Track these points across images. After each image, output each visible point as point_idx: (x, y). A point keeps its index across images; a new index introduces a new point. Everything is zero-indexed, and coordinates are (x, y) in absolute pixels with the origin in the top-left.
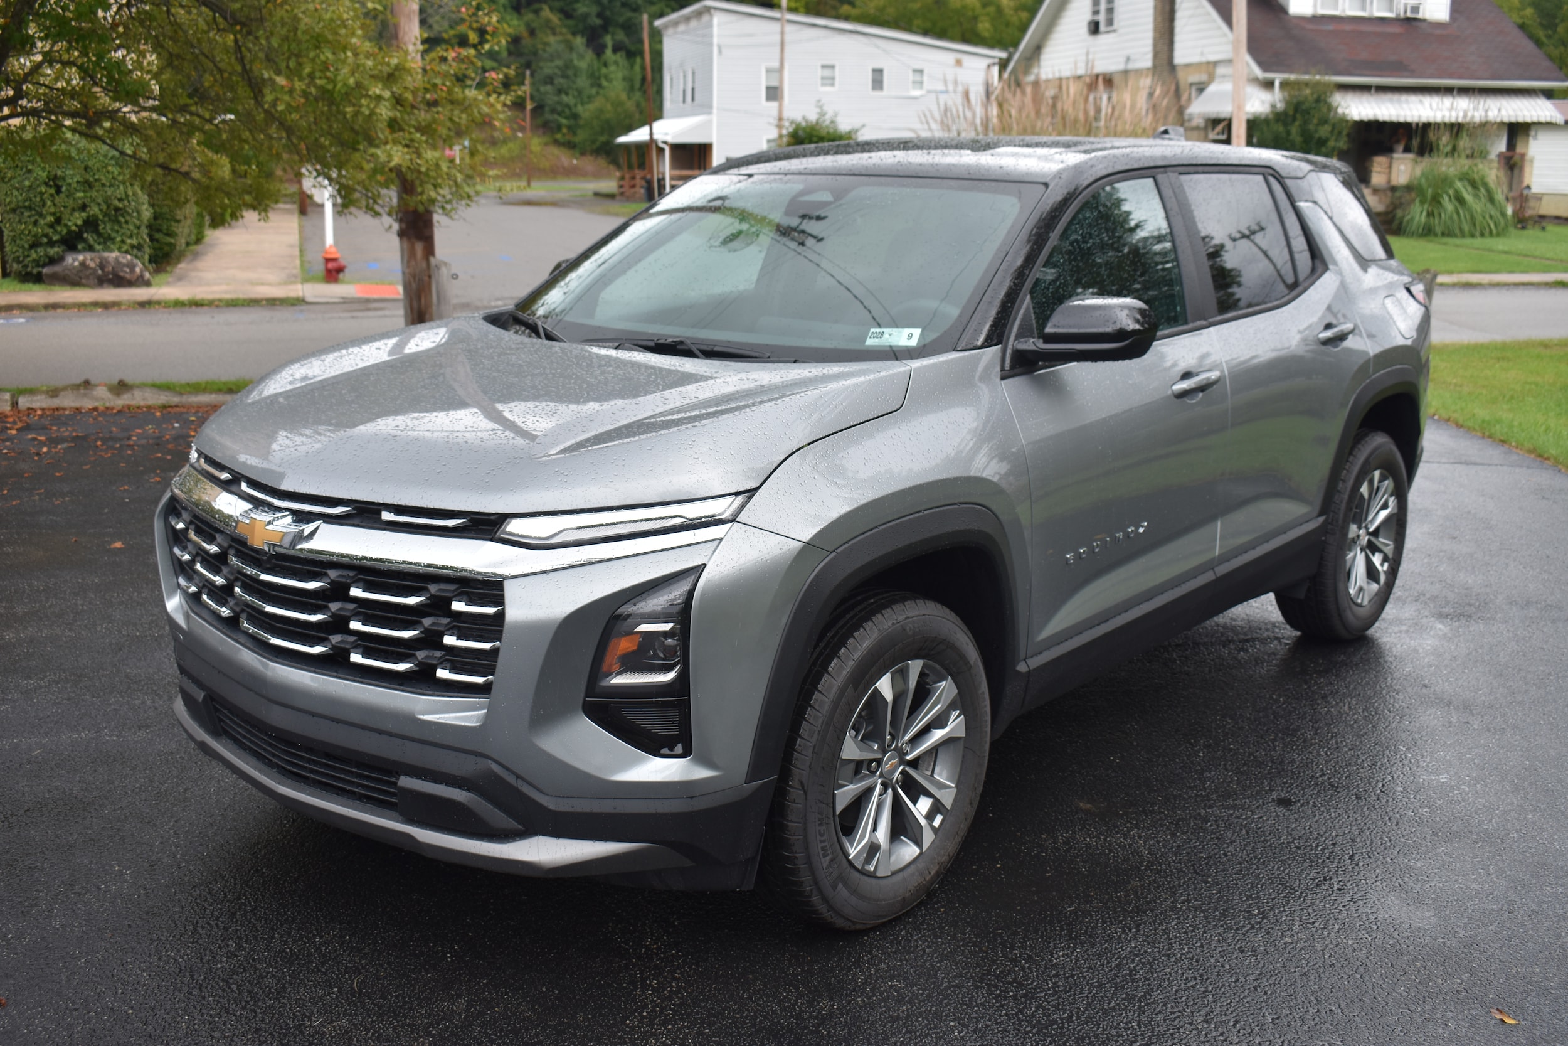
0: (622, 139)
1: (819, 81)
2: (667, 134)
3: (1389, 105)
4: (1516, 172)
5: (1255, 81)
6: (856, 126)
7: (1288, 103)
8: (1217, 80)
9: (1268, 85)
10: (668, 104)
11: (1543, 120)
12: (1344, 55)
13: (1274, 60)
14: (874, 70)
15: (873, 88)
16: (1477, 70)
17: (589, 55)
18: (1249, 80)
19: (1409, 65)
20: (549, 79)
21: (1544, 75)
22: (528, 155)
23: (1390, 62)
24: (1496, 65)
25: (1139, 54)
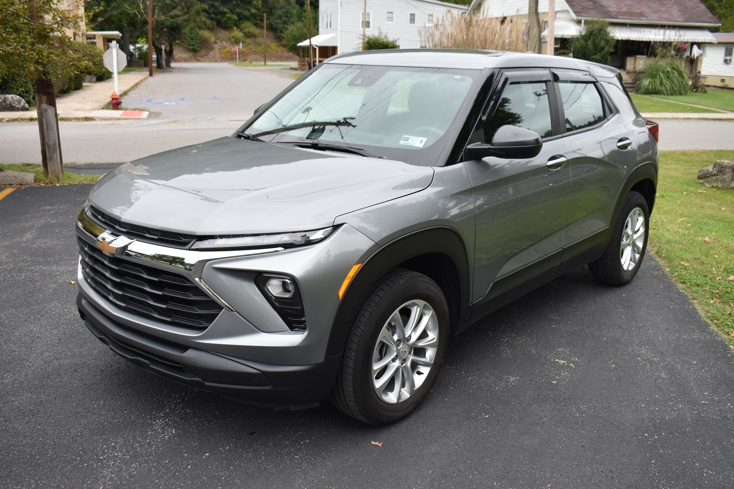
0: (300, 44)
1: (386, 19)
2: (317, 42)
3: (635, 33)
4: (694, 65)
5: (573, 20)
6: (396, 39)
7: (587, 31)
8: (557, 20)
9: (579, 22)
10: (321, 30)
11: (707, 41)
12: (615, 9)
13: (582, 11)
14: (411, 15)
15: (411, 23)
16: (677, 17)
17: (297, 7)
18: (570, 20)
19: (645, 14)
20: (280, 17)
21: (708, 20)
22: (270, 50)
23: (637, 13)
24: (686, 15)
25: (523, 7)
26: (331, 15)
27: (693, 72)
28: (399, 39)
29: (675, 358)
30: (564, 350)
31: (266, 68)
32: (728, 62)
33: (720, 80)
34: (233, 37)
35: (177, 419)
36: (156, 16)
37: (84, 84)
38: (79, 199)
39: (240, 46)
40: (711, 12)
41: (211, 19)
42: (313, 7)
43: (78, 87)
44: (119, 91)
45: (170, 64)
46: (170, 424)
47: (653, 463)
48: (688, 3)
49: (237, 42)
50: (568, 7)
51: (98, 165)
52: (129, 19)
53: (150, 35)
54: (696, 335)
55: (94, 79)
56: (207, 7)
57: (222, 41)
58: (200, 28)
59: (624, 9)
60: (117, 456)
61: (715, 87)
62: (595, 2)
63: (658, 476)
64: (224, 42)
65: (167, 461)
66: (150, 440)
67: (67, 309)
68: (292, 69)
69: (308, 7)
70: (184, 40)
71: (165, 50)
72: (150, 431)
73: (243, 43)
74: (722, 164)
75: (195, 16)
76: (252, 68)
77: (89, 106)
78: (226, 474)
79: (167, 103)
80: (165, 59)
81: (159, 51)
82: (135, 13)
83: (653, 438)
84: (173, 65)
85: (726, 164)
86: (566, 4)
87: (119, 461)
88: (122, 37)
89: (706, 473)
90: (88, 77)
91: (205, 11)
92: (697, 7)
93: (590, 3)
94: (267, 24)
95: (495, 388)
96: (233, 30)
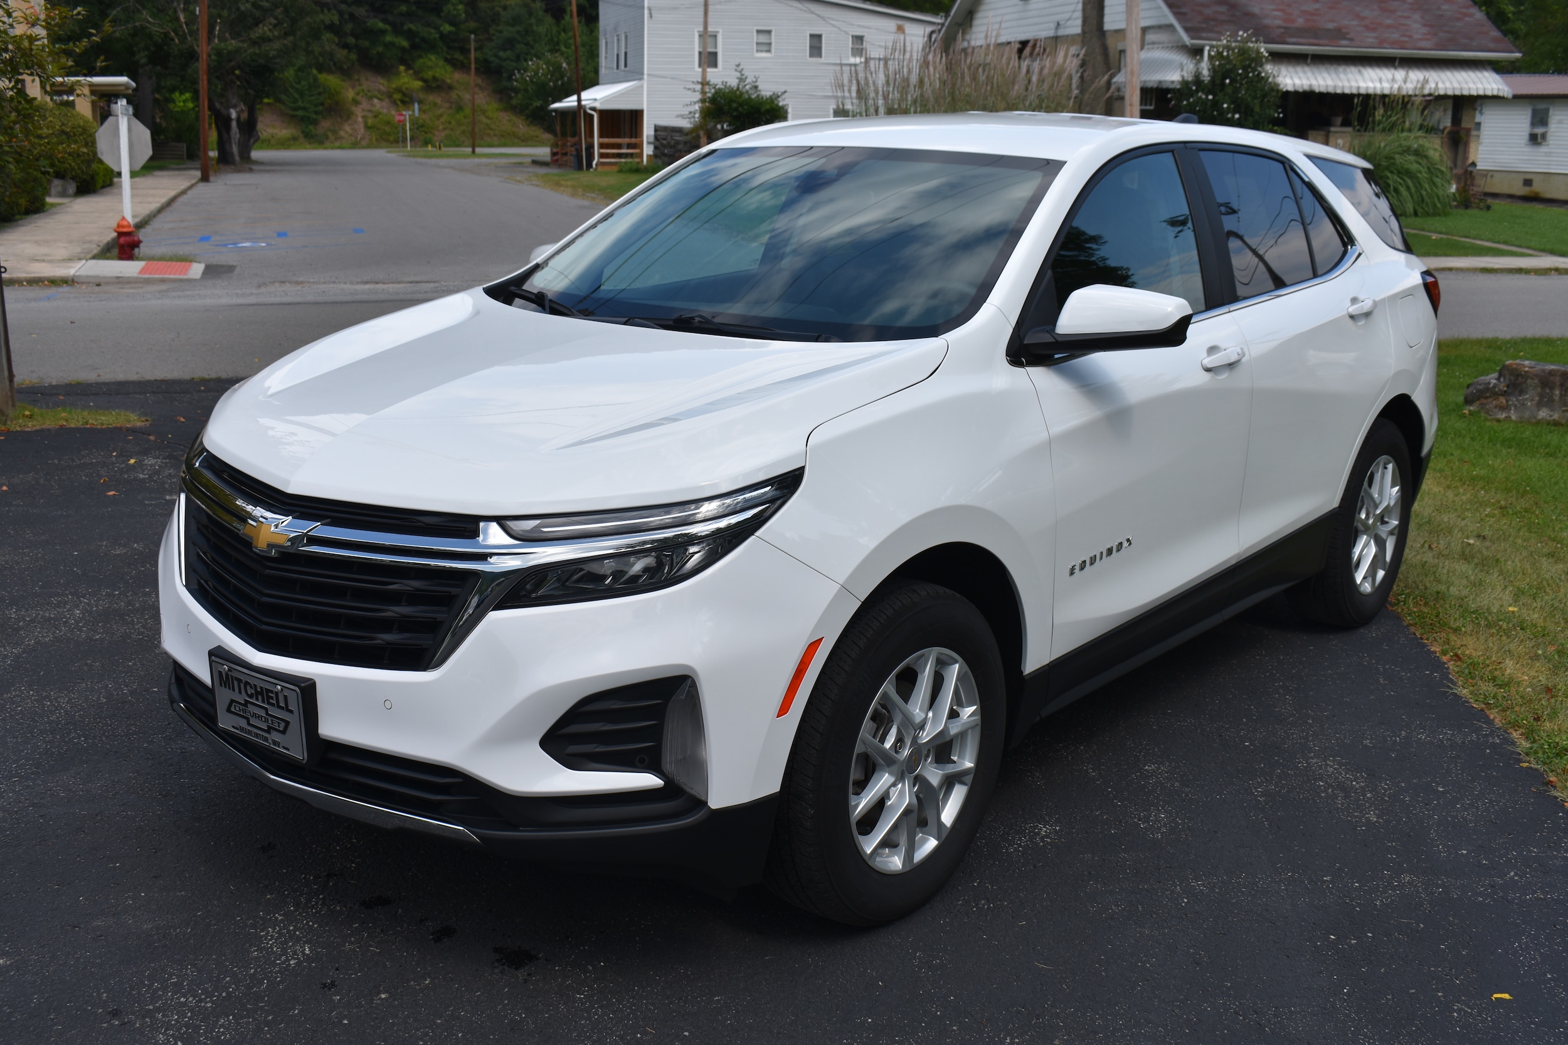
0: (555, 106)
1: (755, 46)
2: (595, 101)
3: (1326, 75)
4: (1461, 148)
5: (1182, 47)
6: (778, 92)
7: (1216, 71)
8: (1146, 47)
9: (1198, 53)
10: (603, 71)
11: (1489, 93)
12: (1278, 22)
13: (1204, 26)
14: (812, 36)
15: (811, 55)
16: (1420, 39)
17: (549, 20)
18: (1177, 47)
19: (1348, 33)
20: (509, 44)
21: (1491, 45)
22: (485, 120)
23: (1329, 30)
24: (1442, 34)
25: (1069, 19)
26: (626, 37)
27: (1459, 163)
28: (785, 92)
29: (1399, 782)
30: (1158, 768)
31: (477, 160)
32: (1539, 140)
33: (1521, 183)
34: (398, 90)
35: (313, 926)
36: (216, 41)
37: (49, 200)
38: (56, 461)
39: (414, 111)
40: (1499, 28)
41: (346, 46)
42: (583, 20)
43: (36, 207)
44: (134, 216)
45: (249, 153)
46: (298, 936)
47: (1345, 994)
48: (1445, 7)
49: (406, 100)
50: (1172, 19)
51: (90, 385)
52: (153, 49)
53: (203, 85)
54: (1446, 733)
55: (72, 188)
56: (336, 19)
57: (370, 98)
58: (321, 68)
59: (1300, 22)
60: (184, 1004)
61: (1511, 197)
62: (1233, 7)
63: (1355, 1020)
64: (376, 101)
65: (296, 1012)
66: (256, 970)
67: (51, 701)
68: (535, 163)
69: (573, 20)
70: (283, 97)
71: (238, 120)
72: (255, 951)
73: (420, 102)
74: (1516, 369)
75: (310, 40)
76: (444, 162)
77: (61, 252)
78: (427, 1034)
79: (247, 244)
80: (237, 141)
81: (223, 123)
82: (166, 34)
83: (1347, 944)
84: (255, 154)
85: (1527, 369)
86: (1166, 10)
87: (189, 1014)
88: (135, 90)
89: (1459, 1011)
90: (57, 184)
91: (331, 28)
92: (1465, 15)
93: (1223, 9)
94: (476, 59)
95: (1007, 849)
96: (398, 73)
